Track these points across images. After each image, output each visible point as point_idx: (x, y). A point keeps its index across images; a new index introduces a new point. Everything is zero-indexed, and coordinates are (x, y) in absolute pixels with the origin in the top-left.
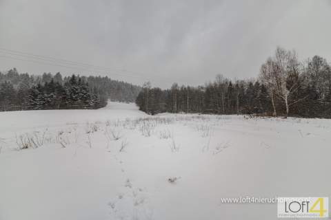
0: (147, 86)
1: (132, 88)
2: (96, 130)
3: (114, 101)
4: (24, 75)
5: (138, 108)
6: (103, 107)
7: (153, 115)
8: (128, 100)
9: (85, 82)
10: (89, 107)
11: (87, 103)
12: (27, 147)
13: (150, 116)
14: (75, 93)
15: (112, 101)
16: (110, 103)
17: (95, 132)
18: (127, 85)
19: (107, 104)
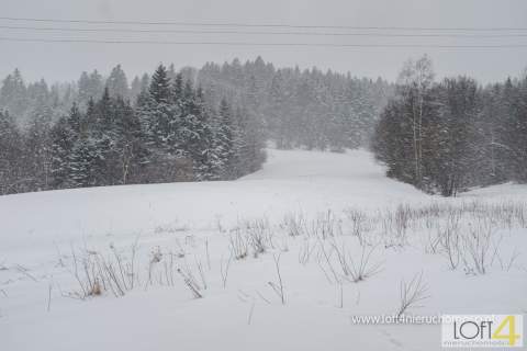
0: (417, 77)
1: (353, 90)
2: (263, 251)
3: (287, 147)
4: (36, 85)
5: (382, 168)
6: (252, 170)
7: (447, 193)
8: (339, 140)
9: (194, 87)
10: (211, 174)
11: (204, 159)
12: (98, 293)
13: (438, 199)
14: (168, 129)
15: (280, 147)
16: (274, 154)
17: (260, 255)
18: (331, 80)
19: (263, 158)
